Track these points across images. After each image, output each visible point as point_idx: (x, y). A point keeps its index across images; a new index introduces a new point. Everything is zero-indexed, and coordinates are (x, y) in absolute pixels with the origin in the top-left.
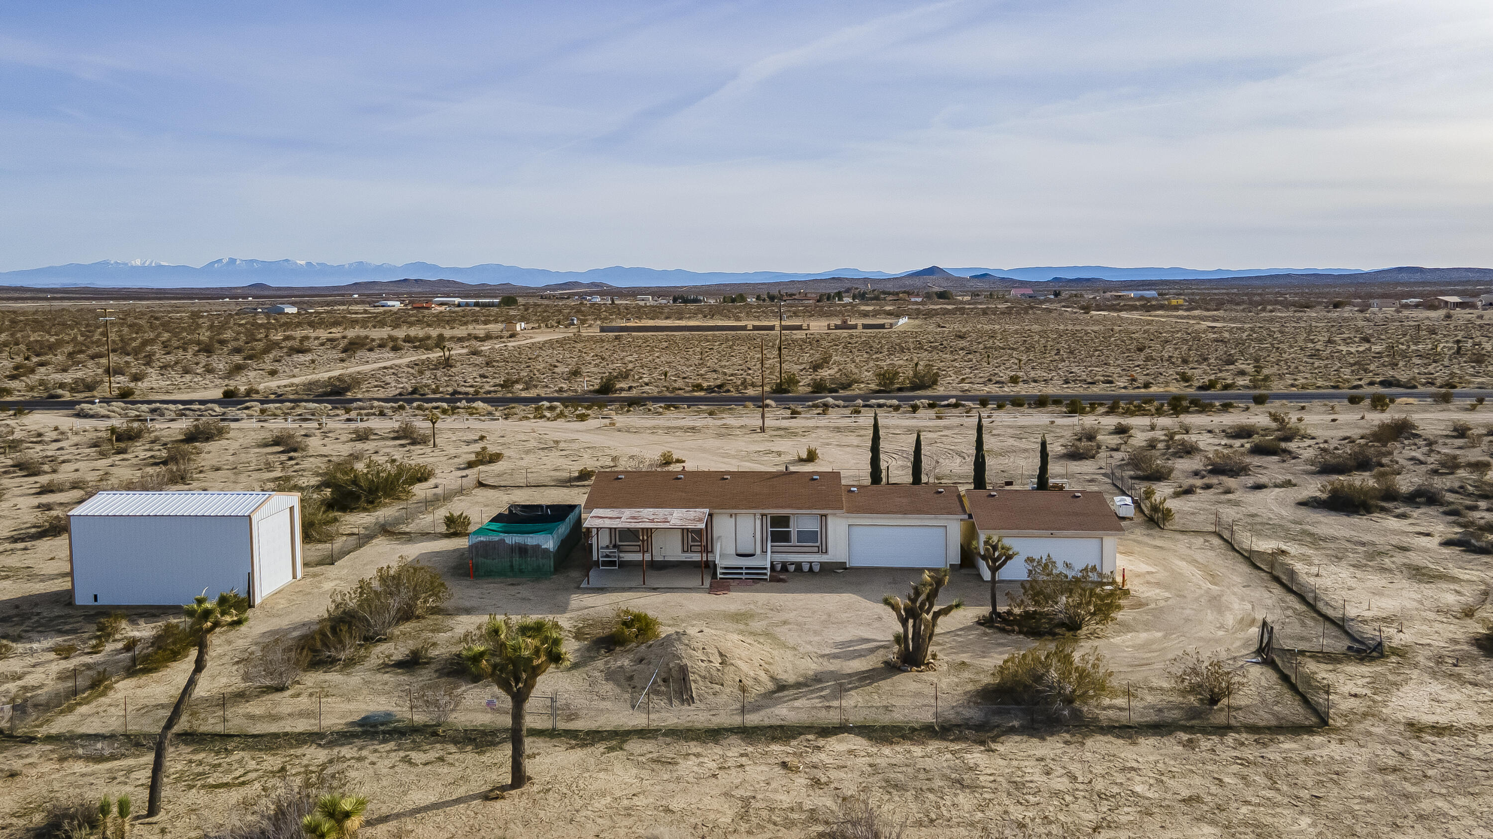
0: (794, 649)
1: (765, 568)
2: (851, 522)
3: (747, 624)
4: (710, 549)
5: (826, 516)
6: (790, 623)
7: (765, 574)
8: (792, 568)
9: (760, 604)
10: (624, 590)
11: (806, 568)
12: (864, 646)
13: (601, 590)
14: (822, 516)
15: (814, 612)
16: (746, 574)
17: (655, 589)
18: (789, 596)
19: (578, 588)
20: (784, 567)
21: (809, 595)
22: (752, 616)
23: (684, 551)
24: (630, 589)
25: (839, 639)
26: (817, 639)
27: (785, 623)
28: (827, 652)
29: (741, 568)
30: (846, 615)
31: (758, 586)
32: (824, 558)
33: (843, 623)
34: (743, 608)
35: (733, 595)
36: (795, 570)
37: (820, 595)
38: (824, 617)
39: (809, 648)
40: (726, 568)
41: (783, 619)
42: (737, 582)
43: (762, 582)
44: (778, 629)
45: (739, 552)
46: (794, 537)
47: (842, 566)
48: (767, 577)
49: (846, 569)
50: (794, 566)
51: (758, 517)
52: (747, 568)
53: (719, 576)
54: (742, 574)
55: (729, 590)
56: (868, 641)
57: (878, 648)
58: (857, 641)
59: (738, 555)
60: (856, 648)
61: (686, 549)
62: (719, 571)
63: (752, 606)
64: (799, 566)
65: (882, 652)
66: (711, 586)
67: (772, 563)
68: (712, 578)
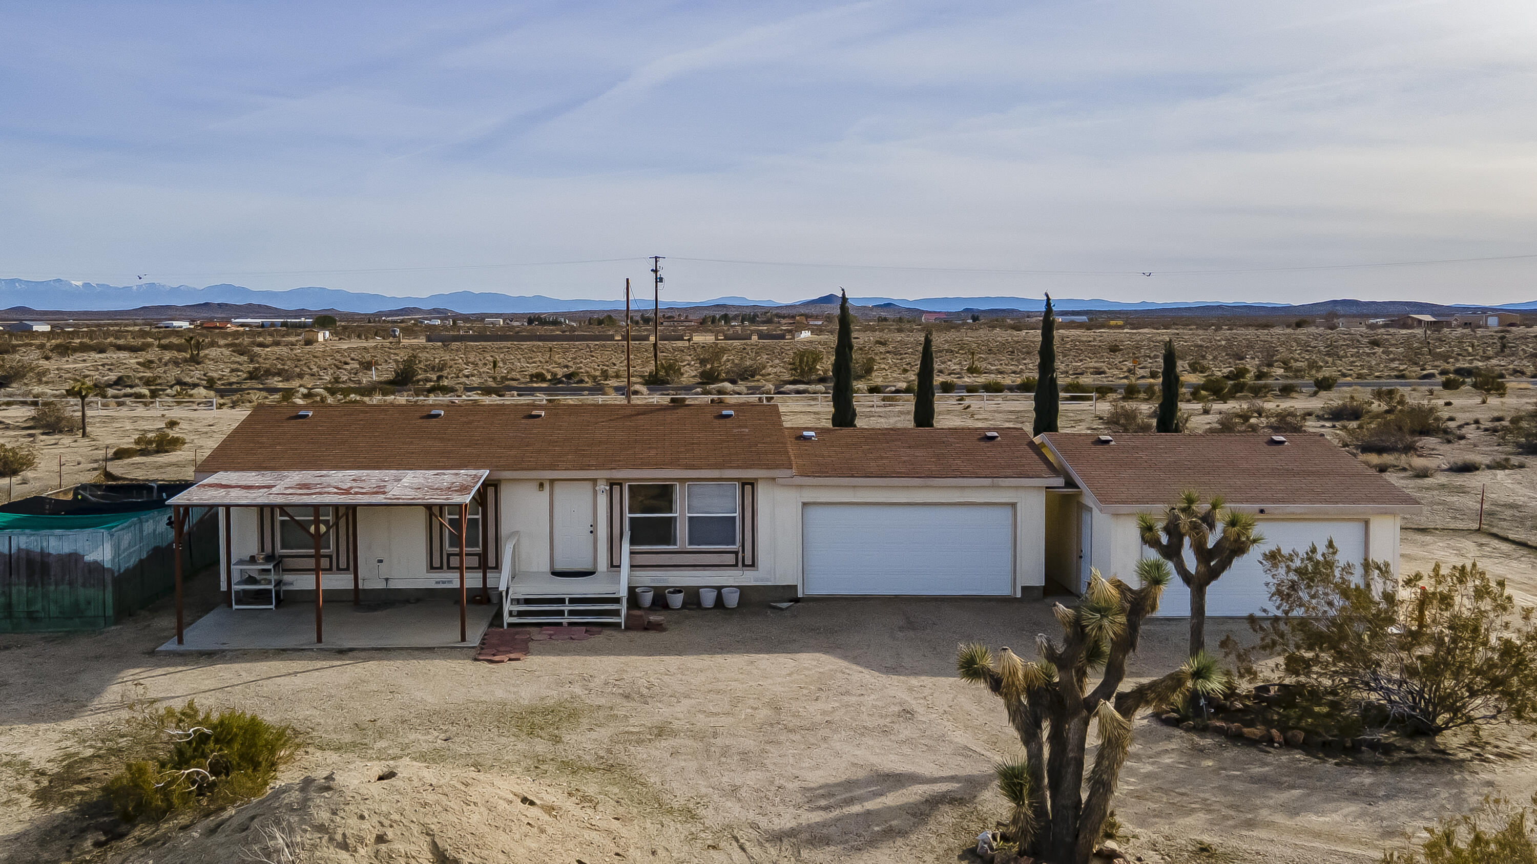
0: (690, 815)
1: (617, 601)
2: (810, 496)
3: (557, 740)
4: (491, 562)
5: (752, 483)
6: (674, 734)
7: (617, 613)
8: (677, 600)
9: (598, 682)
10: (264, 655)
11: (708, 599)
12: (892, 799)
13: (209, 656)
14: (744, 483)
15: (736, 701)
16: (572, 613)
17: (342, 652)
18: (672, 662)
19: (152, 653)
20: (660, 600)
21: (719, 659)
22: (574, 715)
23: (432, 568)
24: (281, 653)
25: (816, 778)
26: (753, 778)
27: (661, 732)
28: (787, 821)
29: (561, 601)
30: (820, 705)
31: (599, 639)
32: (747, 578)
33: (813, 728)
34: (553, 695)
35: (533, 661)
36: (685, 605)
37: (746, 657)
38: (764, 713)
39: (734, 811)
40: (528, 601)
41: (657, 720)
42: (550, 631)
43: (607, 632)
44: (641, 752)
45: (559, 567)
46: (682, 531)
47: (788, 593)
48: (622, 620)
49: (797, 600)
50: (681, 595)
51: (603, 487)
52: (573, 601)
53: (507, 619)
54: (561, 613)
55: (526, 651)
56: (897, 780)
57: (934, 802)
58: (869, 782)
59: (556, 574)
60: (870, 805)
61: (436, 563)
62: (507, 607)
63: (578, 690)
64: (692, 597)
65: (948, 816)
66: (483, 642)
67: (632, 590)
68: (491, 625)
